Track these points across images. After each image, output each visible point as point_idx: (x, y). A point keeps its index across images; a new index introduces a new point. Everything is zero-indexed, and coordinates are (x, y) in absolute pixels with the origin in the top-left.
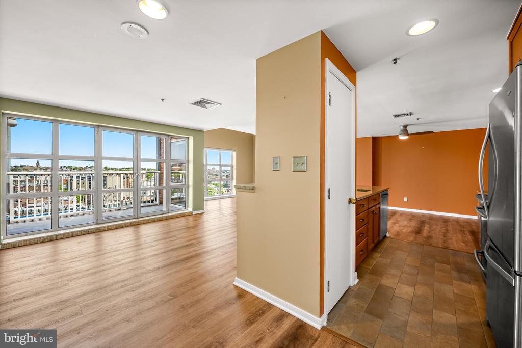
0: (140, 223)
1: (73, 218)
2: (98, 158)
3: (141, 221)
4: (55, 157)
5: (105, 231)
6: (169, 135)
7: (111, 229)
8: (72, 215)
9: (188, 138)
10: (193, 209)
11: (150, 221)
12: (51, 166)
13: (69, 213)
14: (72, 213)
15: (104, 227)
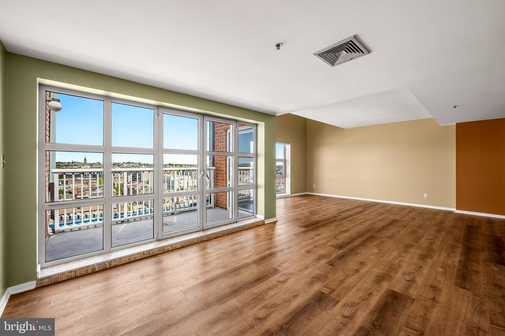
0: (209, 239)
1: (124, 225)
2: (158, 150)
3: (209, 235)
4: (107, 149)
5: (169, 251)
6: (237, 121)
7: (176, 249)
8: (123, 222)
9: (257, 125)
10: (265, 217)
11: (220, 235)
12: (101, 162)
13: (119, 219)
14: (122, 219)
15: (168, 246)
